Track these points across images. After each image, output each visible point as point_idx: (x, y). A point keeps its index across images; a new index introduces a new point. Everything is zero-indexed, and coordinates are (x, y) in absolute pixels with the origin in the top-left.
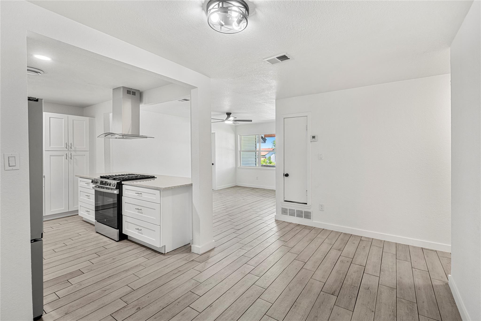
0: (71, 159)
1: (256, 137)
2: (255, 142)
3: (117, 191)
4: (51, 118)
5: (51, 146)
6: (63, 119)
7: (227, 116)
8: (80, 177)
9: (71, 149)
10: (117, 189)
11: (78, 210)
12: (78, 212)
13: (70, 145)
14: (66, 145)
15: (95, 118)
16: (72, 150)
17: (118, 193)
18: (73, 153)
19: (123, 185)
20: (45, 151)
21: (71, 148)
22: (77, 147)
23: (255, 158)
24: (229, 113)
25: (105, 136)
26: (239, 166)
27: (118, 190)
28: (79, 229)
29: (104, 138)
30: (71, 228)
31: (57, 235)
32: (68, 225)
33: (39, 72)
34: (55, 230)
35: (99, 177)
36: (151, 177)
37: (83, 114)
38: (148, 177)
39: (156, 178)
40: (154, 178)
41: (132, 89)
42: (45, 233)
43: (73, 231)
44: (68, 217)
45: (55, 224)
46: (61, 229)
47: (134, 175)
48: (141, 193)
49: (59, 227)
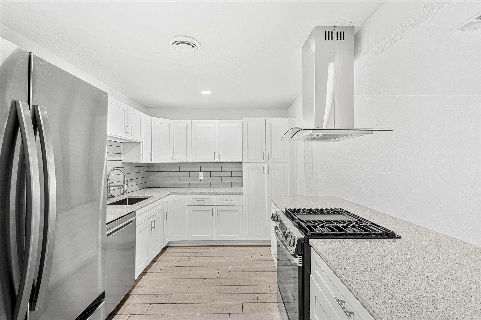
0: (269, 173)
4: (249, 124)
6: (261, 124)
8: (271, 200)
10: (298, 255)
13: (267, 155)
14: (263, 155)
15: (296, 117)
16: (270, 162)
17: (302, 265)
18: (271, 166)
19: (311, 248)
20: (244, 163)
21: (269, 159)
22: (275, 158)
25: (291, 138)
28: (264, 281)
29: (289, 141)
30: (258, 274)
31: (236, 282)
32: (258, 264)
33: (194, 44)
34: (241, 270)
35: (284, 210)
36: (385, 234)
37: (286, 116)
38: (376, 232)
39: (400, 238)
40: (393, 238)
41: (335, 27)
42: (230, 272)
43: (256, 284)
44: (266, 246)
45: (249, 255)
46: (247, 271)
47: (344, 215)
48: (351, 313)
49: (247, 265)
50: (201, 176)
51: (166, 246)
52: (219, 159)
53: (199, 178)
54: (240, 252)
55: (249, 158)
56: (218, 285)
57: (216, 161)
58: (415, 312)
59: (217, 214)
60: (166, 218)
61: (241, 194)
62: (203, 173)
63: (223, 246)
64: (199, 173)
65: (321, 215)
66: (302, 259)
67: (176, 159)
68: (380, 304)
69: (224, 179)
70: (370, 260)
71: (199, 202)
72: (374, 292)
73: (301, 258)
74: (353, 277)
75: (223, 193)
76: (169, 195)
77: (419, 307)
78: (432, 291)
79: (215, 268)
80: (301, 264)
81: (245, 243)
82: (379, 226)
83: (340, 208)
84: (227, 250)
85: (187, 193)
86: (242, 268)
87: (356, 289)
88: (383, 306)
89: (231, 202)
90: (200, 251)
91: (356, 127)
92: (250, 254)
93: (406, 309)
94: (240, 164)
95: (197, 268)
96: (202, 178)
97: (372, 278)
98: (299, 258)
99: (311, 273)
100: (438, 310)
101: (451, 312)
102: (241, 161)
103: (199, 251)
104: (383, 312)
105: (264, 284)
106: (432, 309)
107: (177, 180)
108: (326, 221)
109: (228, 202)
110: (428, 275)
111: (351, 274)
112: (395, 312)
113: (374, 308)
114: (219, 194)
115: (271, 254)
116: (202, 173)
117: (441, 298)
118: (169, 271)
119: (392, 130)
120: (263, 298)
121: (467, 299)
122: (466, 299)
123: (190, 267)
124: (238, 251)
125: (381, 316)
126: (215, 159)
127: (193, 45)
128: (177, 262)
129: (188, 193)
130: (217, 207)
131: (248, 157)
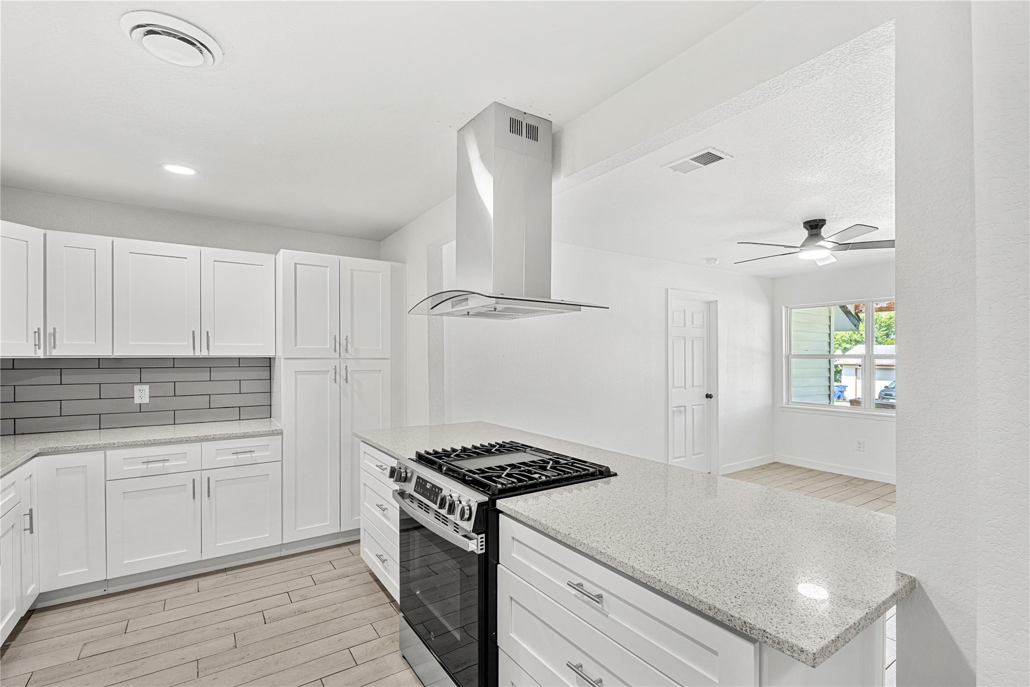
0: (347, 382)
1: (830, 313)
2: (827, 327)
3: (480, 540)
4: (298, 266)
5: (298, 344)
6: (328, 269)
7: (806, 233)
8: (363, 440)
9: (346, 353)
10: (478, 534)
11: (359, 529)
12: (359, 534)
13: (343, 342)
14: (333, 340)
15: (404, 263)
16: (349, 356)
17: (483, 551)
18: (352, 365)
19: (500, 514)
20: (285, 359)
21: (346, 350)
22: (360, 348)
23: (827, 379)
24: (820, 220)
25: (432, 308)
26: (784, 401)
27: (483, 535)
28: (357, 618)
29: (428, 315)
30: (338, 608)
31: (291, 642)
32: (333, 587)
33: (202, 44)
34: (295, 612)
35: (414, 457)
36: (598, 473)
37: (377, 256)
38: (586, 472)
39: (615, 475)
40: (609, 476)
41: (525, 113)
42: (265, 623)
43: (339, 631)
44: (339, 547)
45: (303, 575)
46: (310, 610)
47: (525, 452)
48: (600, 596)
49: (306, 596)
50: (142, 394)
51: (28, 611)
52: (208, 349)
53: (137, 401)
54: (276, 574)
55: (298, 347)
56: (244, 661)
57: (198, 354)
58: (687, 562)
59: (209, 492)
60: (28, 527)
61: (278, 434)
62: (148, 386)
63: (226, 569)
64: (136, 387)
65: (479, 457)
66: (484, 539)
67: (54, 347)
68: (650, 565)
69: (217, 401)
70: (601, 513)
71: (149, 466)
72: (634, 552)
73: (482, 538)
74: (597, 540)
75: (226, 436)
76: (34, 457)
77: (688, 555)
78: (688, 533)
79: (221, 626)
80: (482, 549)
81: (286, 550)
82: (585, 462)
83: (512, 442)
84: (239, 577)
85: (106, 446)
86: (295, 606)
87: (611, 555)
88: (654, 565)
89: (249, 455)
90: (158, 598)
91: (554, 298)
92: (305, 572)
93: (678, 562)
94: (268, 363)
95: (164, 642)
96: (146, 400)
97: (619, 535)
98: (479, 538)
99: (500, 562)
100: (706, 553)
101: (717, 551)
102: (269, 353)
103: (152, 600)
104: (658, 572)
105: (359, 625)
106: (700, 553)
107: (54, 409)
108: (509, 465)
109: (239, 456)
110: (673, 516)
111: (592, 536)
112: (670, 568)
113: (646, 572)
114: (214, 439)
115: (361, 557)
116: (146, 388)
117: (700, 539)
118: (63, 678)
119: (608, 308)
120: (364, 654)
121: (722, 533)
122: (720, 533)
123: (138, 647)
124: (273, 573)
125: (659, 578)
126: (196, 348)
127: (201, 46)
128: (85, 644)
129: (109, 444)
130: (206, 474)
131: (296, 345)
